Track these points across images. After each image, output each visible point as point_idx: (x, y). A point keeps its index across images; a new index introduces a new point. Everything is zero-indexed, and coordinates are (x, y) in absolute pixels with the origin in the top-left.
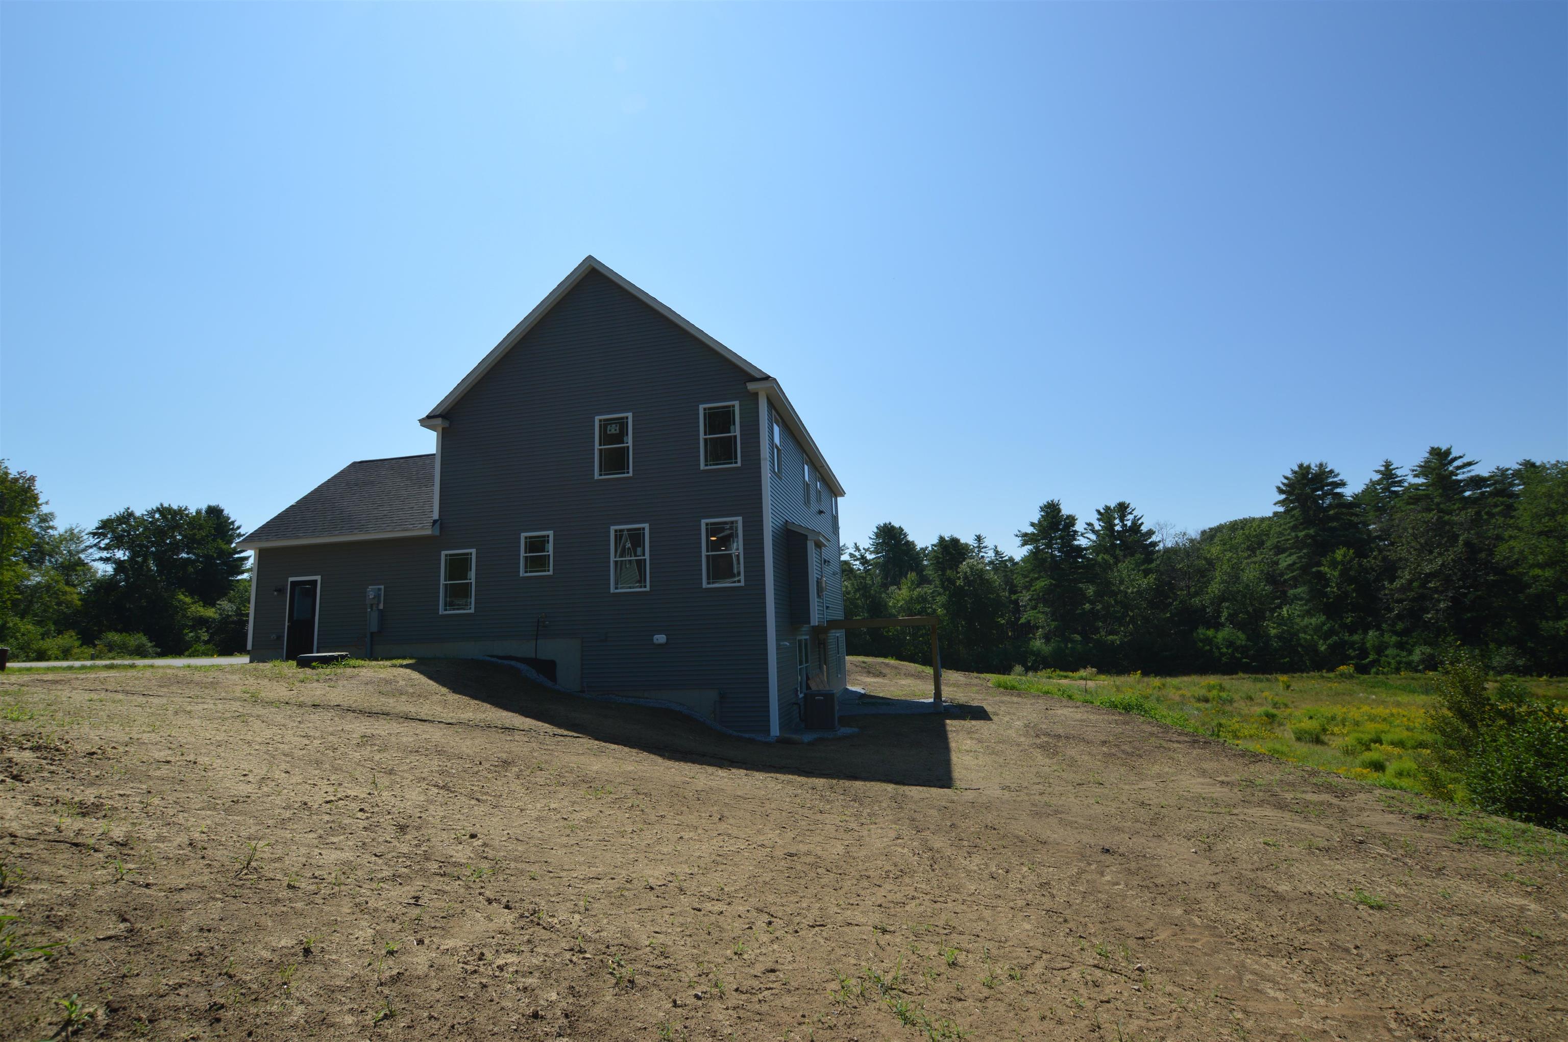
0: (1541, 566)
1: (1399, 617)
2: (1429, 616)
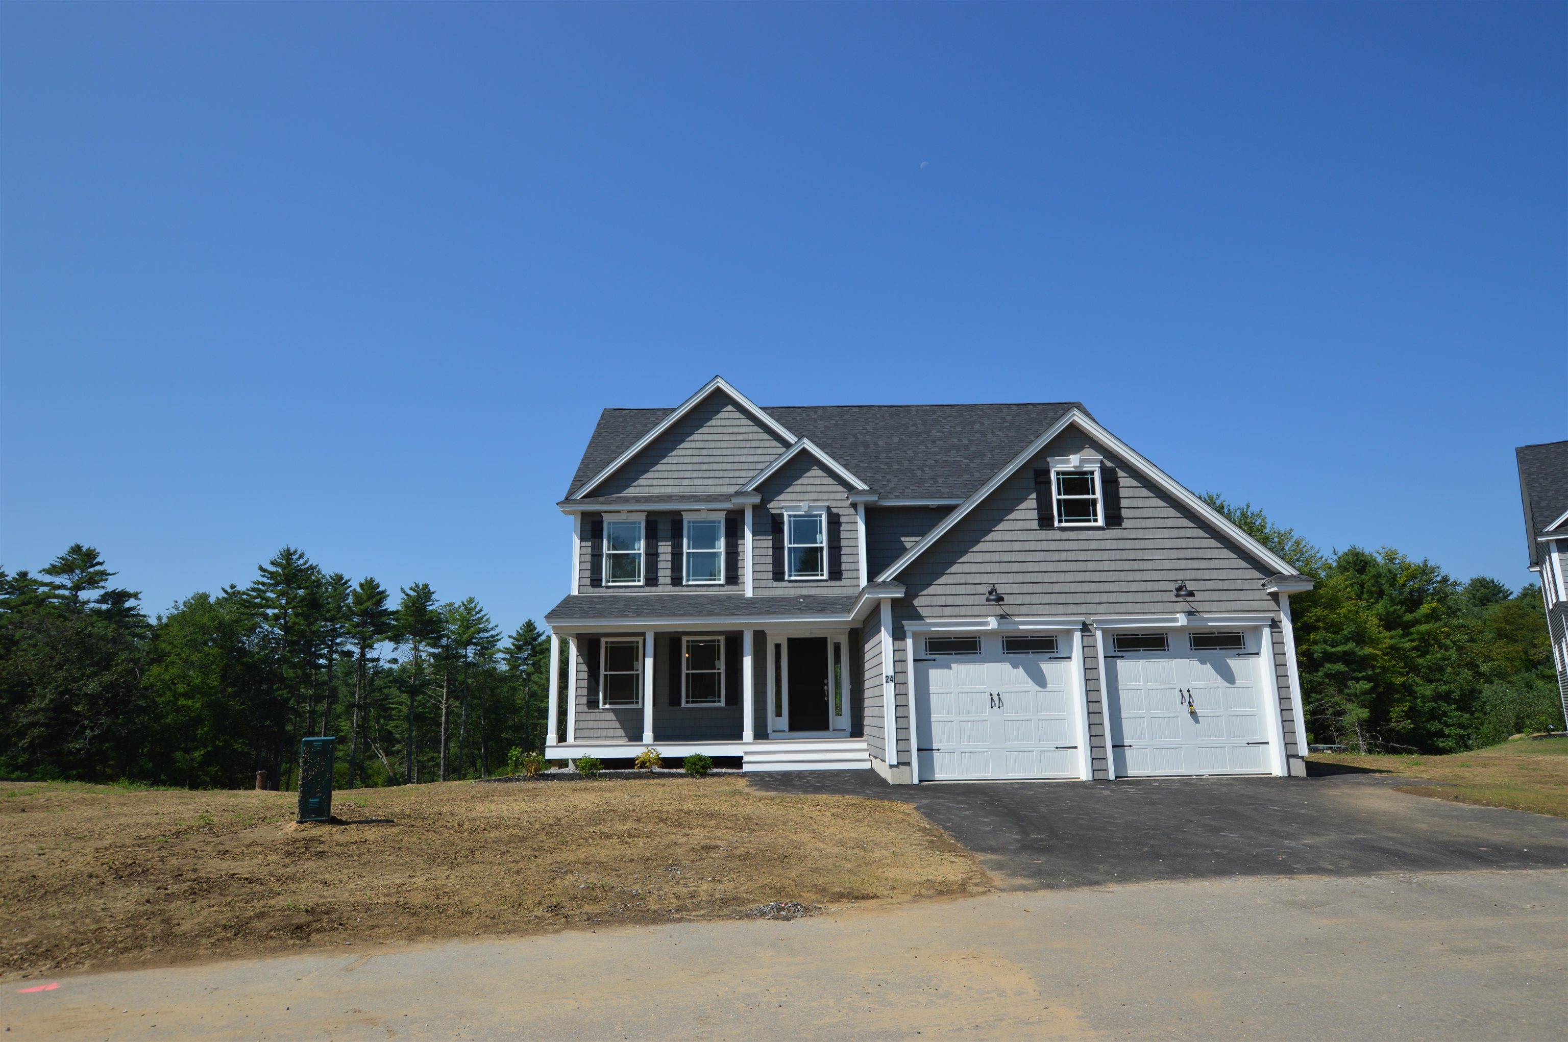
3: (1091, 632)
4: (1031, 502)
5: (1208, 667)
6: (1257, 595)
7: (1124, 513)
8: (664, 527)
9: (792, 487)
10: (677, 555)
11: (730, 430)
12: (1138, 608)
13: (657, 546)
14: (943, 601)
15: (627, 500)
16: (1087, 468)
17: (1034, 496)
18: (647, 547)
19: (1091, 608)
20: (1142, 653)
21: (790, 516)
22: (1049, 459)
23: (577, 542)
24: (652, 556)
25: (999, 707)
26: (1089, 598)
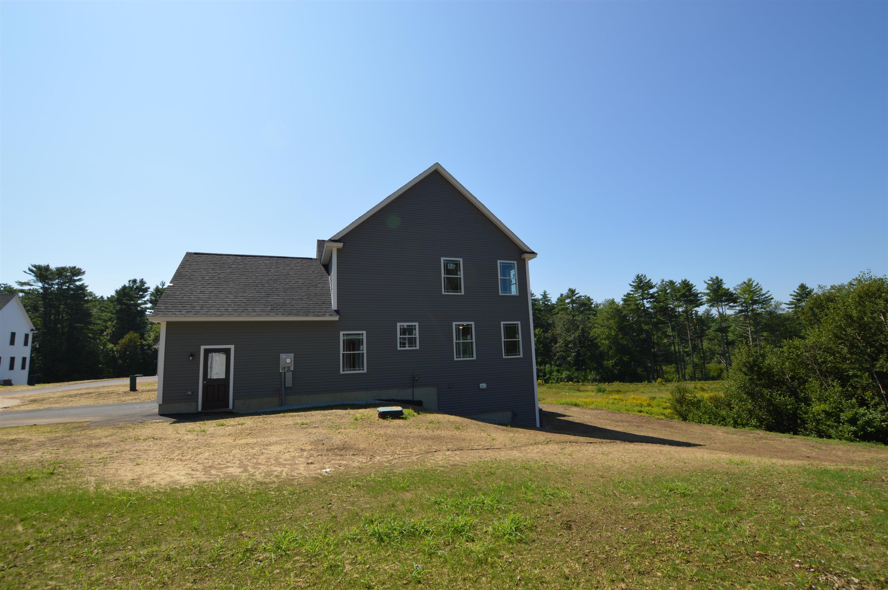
0: (605, 339)
1: (558, 359)
2: (569, 359)
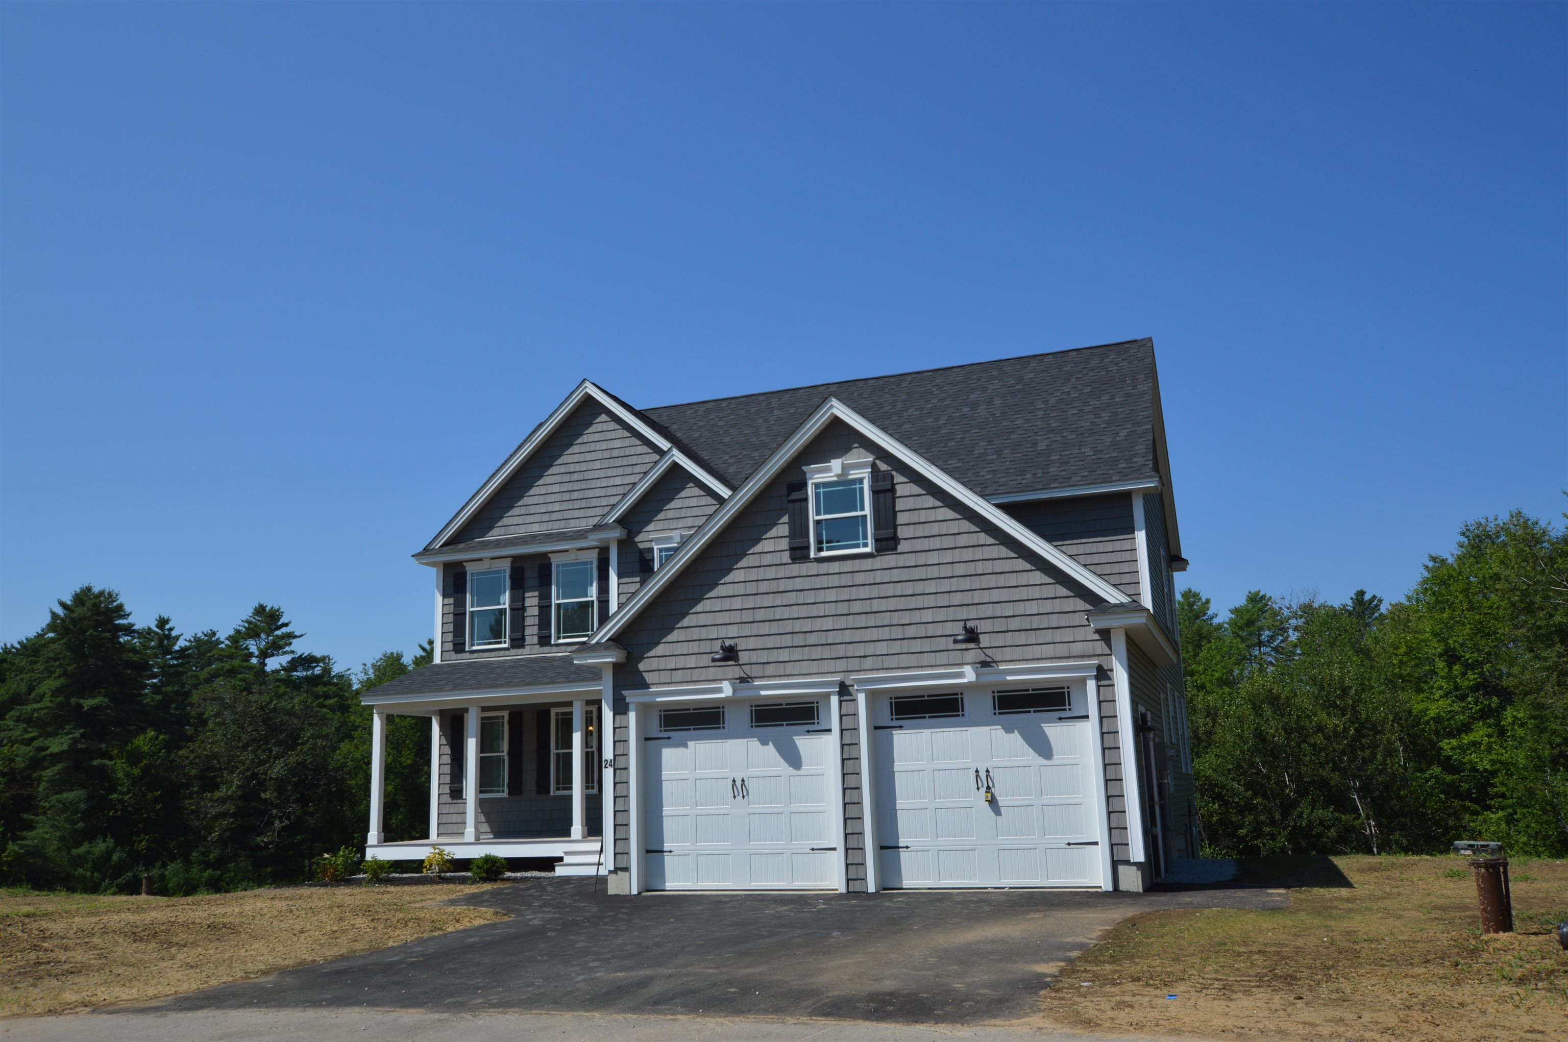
3: (851, 695)
4: (782, 529)
5: (1016, 736)
6: (1081, 634)
7: (902, 532)
8: (531, 575)
9: (663, 513)
10: (544, 609)
11: (604, 446)
12: (913, 660)
13: (524, 598)
14: (672, 663)
15: (486, 545)
16: (854, 474)
17: (785, 519)
18: (513, 599)
19: (854, 664)
20: (927, 721)
21: (661, 550)
22: (805, 468)
23: (439, 599)
24: (518, 610)
25: (743, 797)
26: (851, 650)
